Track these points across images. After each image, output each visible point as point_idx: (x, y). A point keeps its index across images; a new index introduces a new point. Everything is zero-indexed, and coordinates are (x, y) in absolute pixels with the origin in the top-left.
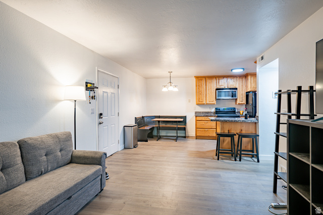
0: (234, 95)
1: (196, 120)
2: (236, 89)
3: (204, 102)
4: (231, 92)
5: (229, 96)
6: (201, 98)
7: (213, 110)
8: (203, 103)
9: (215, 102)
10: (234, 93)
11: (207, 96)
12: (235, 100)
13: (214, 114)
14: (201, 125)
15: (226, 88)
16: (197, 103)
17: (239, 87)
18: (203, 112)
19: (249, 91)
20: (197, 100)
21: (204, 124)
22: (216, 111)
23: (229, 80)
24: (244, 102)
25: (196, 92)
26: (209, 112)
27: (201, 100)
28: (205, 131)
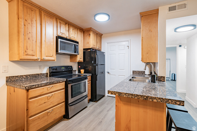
1: (28, 99)
2: (78, 43)
8: (35, 58)
10: (76, 47)
12: (69, 56)
13: (47, 76)
14: (39, 105)
15: (68, 38)
16: (20, 58)
17: (79, 41)
18: (26, 76)
19: (91, 48)
20: (22, 52)
21: (46, 101)
22: (52, 72)
23: (71, 29)
24: (82, 60)
25: (19, 32)
26: (38, 75)
27: (30, 52)
28: (49, 114)
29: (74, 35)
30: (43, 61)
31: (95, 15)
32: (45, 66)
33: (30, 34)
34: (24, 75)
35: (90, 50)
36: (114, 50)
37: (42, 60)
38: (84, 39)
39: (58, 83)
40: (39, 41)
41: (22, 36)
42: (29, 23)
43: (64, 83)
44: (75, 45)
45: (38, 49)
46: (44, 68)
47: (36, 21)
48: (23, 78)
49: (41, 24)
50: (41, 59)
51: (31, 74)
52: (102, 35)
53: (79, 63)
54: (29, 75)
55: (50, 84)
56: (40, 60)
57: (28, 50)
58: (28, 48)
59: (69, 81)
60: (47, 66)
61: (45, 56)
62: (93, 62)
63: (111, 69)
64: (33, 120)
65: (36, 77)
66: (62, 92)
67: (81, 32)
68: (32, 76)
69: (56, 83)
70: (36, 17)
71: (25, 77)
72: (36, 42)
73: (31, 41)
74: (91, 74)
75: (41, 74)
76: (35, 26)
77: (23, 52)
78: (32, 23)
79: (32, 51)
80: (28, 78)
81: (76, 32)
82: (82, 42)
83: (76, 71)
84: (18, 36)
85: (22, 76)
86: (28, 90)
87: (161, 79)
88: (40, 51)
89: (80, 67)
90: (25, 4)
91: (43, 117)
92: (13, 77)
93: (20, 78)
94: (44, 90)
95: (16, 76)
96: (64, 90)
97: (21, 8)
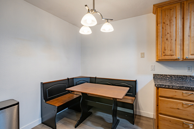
1: (158, 96)
8: (174, 57)
14: (171, 108)
16: (159, 59)
18: (171, 76)
21: (181, 107)
26: (186, 76)
27: (168, 52)
33: (168, 34)
34: (168, 75)
37: (185, 59)
41: (160, 39)
42: (167, 24)
47: (175, 18)
48: (167, 77)
49: (183, 18)
50: (183, 59)
51: (176, 75)
54: (174, 75)
55: (187, 90)
56: (181, 60)
57: (166, 51)
58: (166, 49)
61: (189, 54)
65: (182, 79)
68: (177, 77)
70: (176, 13)
71: (169, 77)
72: (176, 40)
73: (170, 41)
75: (191, 76)
76: (174, 23)
77: (161, 53)
78: (170, 23)
79: (171, 50)
80: (172, 78)
85: (166, 75)
88: (182, 49)
92: (159, 75)
93: (164, 77)
95: (161, 75)
97: (160, 14)
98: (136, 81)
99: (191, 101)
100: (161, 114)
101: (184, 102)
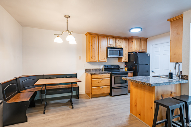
0: (121, 54)
1: (92, 79)
2: (122, 49)
3: (97, 60)
4: (119, 51)
5: (117, 55)
6: (93, 56)
7: (102, 67)
8: (95, 60)
9: (106, 60)
10: (121, 52)
11: (99, 54)
12: (118, 58)
13: (103, 70)
14: (96, 83)
15: (115, 47)
17: (124, 47)
18: (93, 69)
19: (133, 51)
20: (90, 58)
21: (99, 82)
22: (105, 68)
23: (117, 41)
24: (127, 61)
25: (89, 49)
26: (98, 69)
27: (93, 58)
28: (101, 89)
29: (120, 44)
30: (99, 62)
31: (130, 30)
32: (102, 65)
33: (94, 49)
35: (133, 53)
36: (159, 51)
38: (129, 45)
39: (105, 74)
40: (97, 52)
41: (90, 51)
43: (110, 74)
44: (120, 51)
45: (97, 55)
46: (101, 66)
47: (96, 42)
49: (98, 43)
52: (148, 38)
53: (126, 63)
55: (101, 74)
56: (98, 61)
59: (113, 73)
60: (103, 65)
61: (101, 59)
62: (135, 62)
63: (155, 69)
64: (94, 89)
66: (108, 79)
67: (126, 40)
69: (104, 74)
73: (94, 52)
74: (133, 72)
78: (94, 44)
81: (121, 42)
82: (127, 47)
83: (123, 68)
84: (89, 51)
85: (91, 69)
86: (91, 75)
87: (184, 78)
88: (98, 57)
89: (126, 66)
90: (92, 35)
91: (98, 89)
94: (99, 76)
95: (89, 69)
96: (109, 78)
97: (90, 38)
98: (76, 74)
99: (102, 78)
100: (93, 87)
101: (100, 79)
